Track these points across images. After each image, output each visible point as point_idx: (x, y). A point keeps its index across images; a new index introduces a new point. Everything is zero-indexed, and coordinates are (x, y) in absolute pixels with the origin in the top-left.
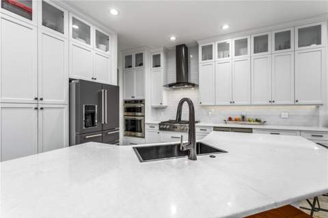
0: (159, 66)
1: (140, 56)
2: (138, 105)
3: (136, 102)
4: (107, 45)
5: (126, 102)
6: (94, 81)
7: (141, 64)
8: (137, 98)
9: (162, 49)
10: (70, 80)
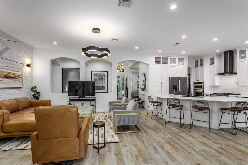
0: (214, 64)
1: (202, 61)
2: (201, 85)
3: (200, 83)
4: (183, 62)
5: (195, 83)
6: (177, 76)
7: (203, 65)
8: (200, 81)
9: (215, 55)
10: (169, 77)
